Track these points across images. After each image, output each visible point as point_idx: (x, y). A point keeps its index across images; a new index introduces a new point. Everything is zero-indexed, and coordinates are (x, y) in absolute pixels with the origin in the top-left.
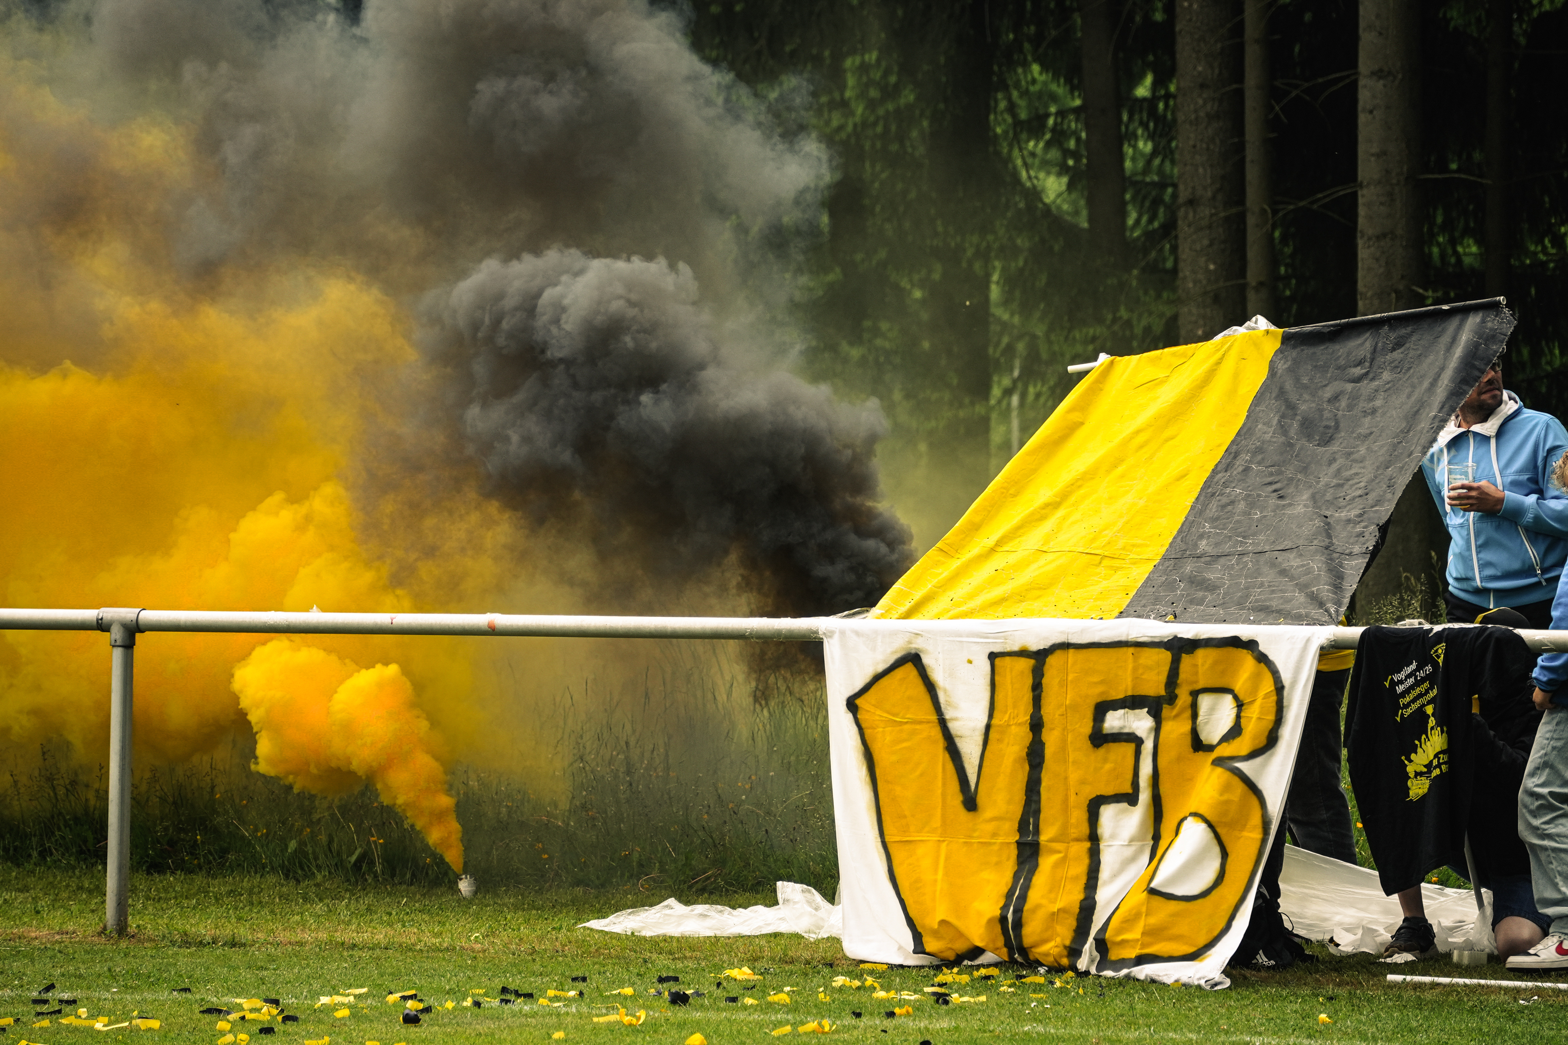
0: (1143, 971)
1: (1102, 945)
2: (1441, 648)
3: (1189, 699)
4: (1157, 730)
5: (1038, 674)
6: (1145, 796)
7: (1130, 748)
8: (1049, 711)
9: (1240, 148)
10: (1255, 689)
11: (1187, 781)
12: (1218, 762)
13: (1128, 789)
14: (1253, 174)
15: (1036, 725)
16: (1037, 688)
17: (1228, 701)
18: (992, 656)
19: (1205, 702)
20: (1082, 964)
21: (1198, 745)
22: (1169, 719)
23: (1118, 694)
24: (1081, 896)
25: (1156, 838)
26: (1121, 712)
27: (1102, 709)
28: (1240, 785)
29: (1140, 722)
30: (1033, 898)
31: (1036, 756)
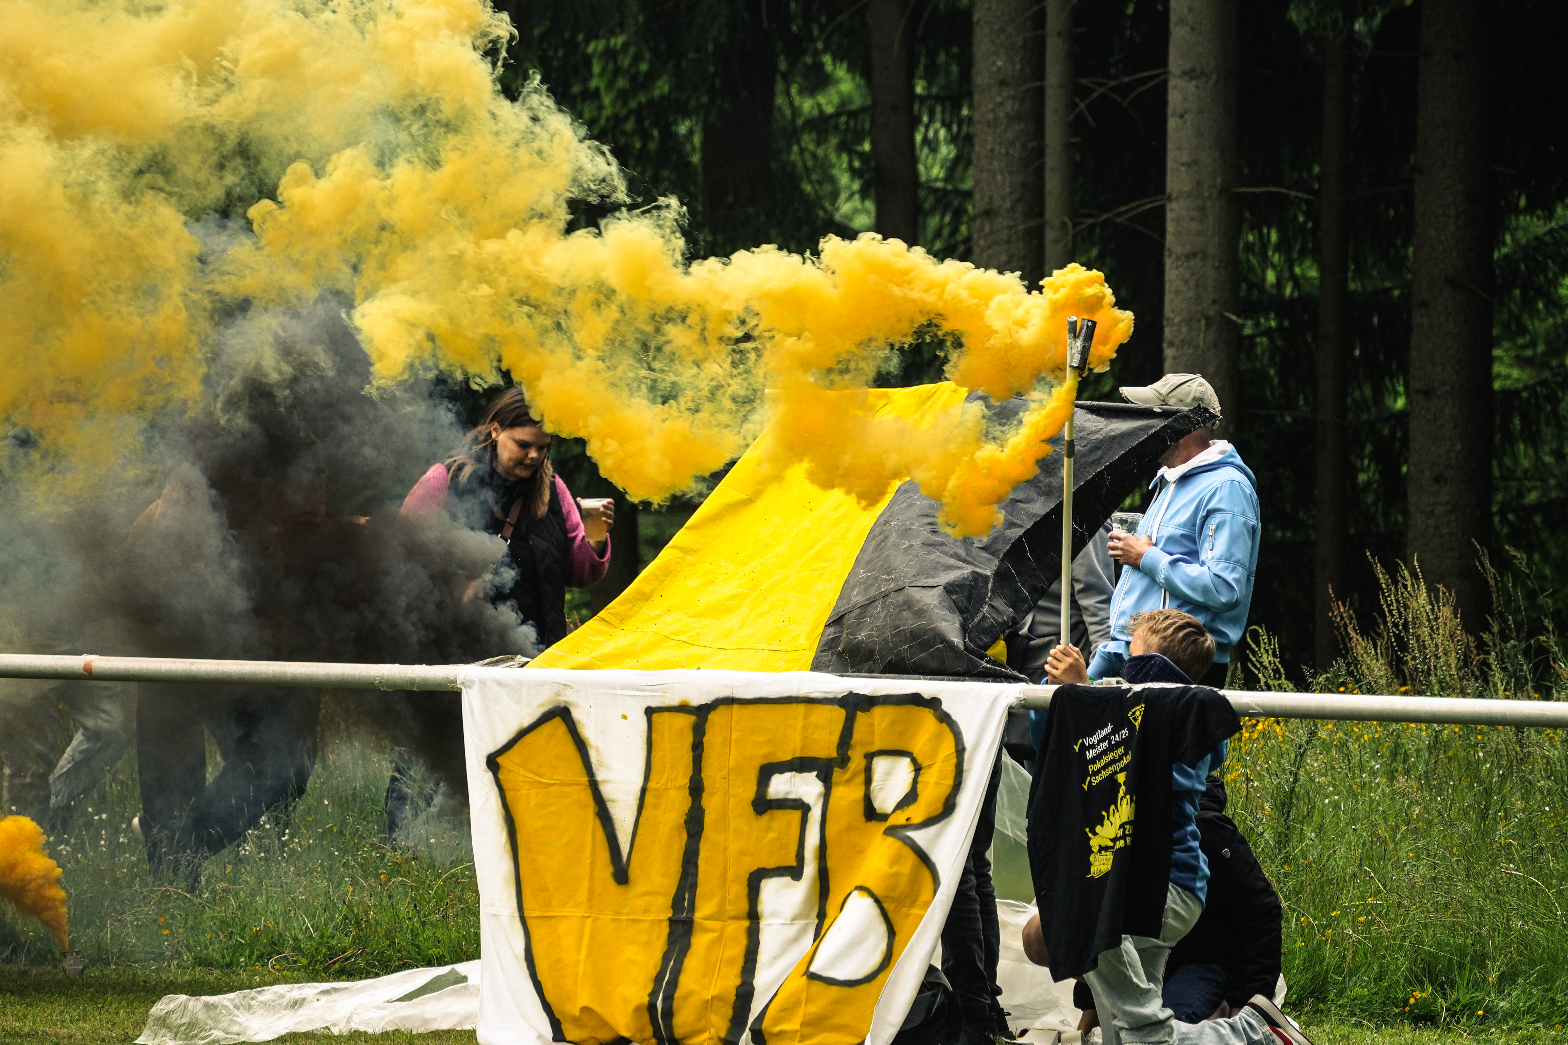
1: (762, 1035)
2: (1139, 710)
3: (863, 763)
4: (827, 796)
5: (699, 731)
6: (810, 869)
7: (796, 815)
8: (711, 773)
10: (934, 753)
11: (855, 852)
12: (891, 831)
13: (791, 861)
15: (696, 789)
16: (698, 747)
17: (904, 764)
18: (650, 712)
19: (880, 765)
21: (871, 813)
22: (839, 784)
23: (785, 756)
24: (738, 982)
25: (822, 916)
26: (787, 775)
27: (767, 772)
28: (910, 855)
29: (808, 786)
30: (685, 983)
31: (695, 823)
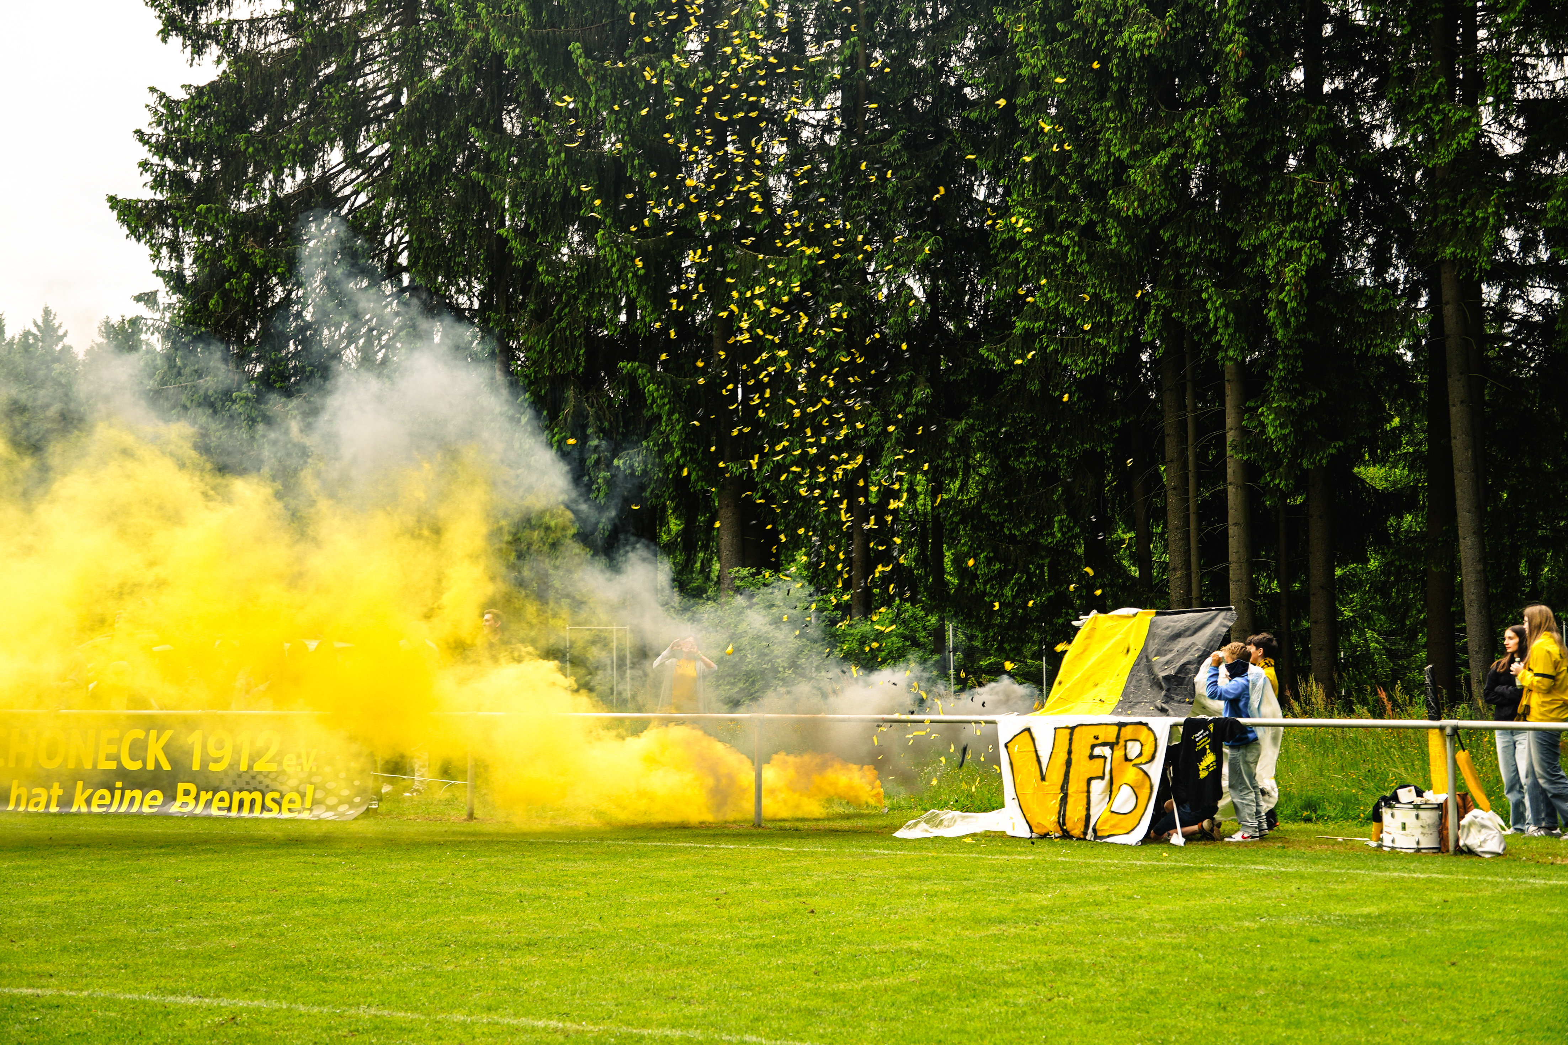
0: (1109, 840)
1: (1095, 831)
2: (1212, 725)
3: (1124, 744)
4: (1112, 754)
5: (1071, 734)
6: (1107, 777)
7: (1103, 760)
8: (1074, 747)
9: (1189, 550)
10: (1147, 740)
11: (1122, 772)
12: (1134, 765)
13: (1101, 774)
14: (1194, 559)
15: (1070, 752)
16: (1071, 739)
17: (1137, 744)
18: (1055, 729)
19: (1129, 744)
20: (1088, 837)
21: (1127, 759)
22: (1116, 750)
23: (1099, 742)
24: (1085, 814)
25: (1111, 791)
26: (1100, 748)
27: (1093, 747)
28: (1142, 773)
29: (1106, 751)
30: (1068, 814)
31: (1069, 763)
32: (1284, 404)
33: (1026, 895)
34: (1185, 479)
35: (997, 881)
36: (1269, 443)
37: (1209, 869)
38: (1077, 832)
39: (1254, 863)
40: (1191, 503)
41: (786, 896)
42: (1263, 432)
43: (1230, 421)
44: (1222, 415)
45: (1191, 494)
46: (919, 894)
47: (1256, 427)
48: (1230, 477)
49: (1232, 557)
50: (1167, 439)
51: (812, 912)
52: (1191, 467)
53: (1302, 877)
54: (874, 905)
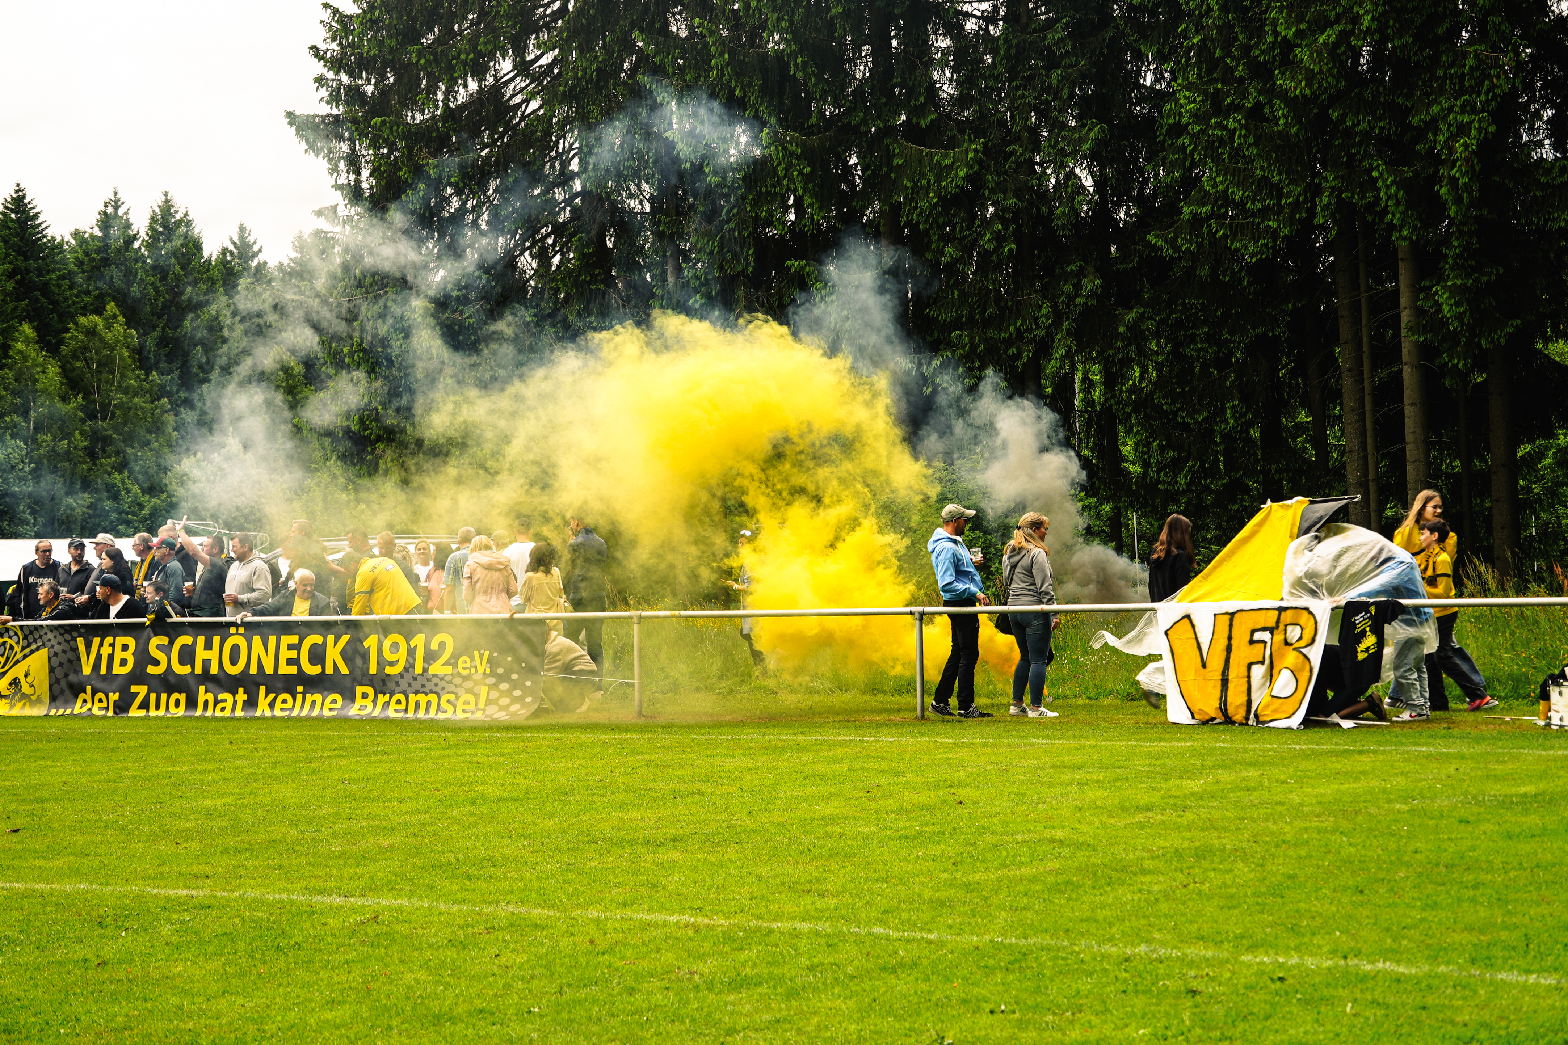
0: (1272, 725)
1: (1256, 716)
2: (1373, 607)
3: (1284, 628)
4: (1272, 639)
5: (1231, 620)
6: (1267, 661)
7: (1263, 645)
8: (1235, 633)
9: (1365, 432)
10: (1307, 624)
11: (1282, 656)
12: (1295, 649)
13: (1261, 659)
14: (1370, 441)
15: (1230, 638)
16: (1231, 625)
17: (1298, 628)
18: (1215, 615)
19: (1289, 628)
20: (1250, 722)
21: (1287, 643)
22: (1276, 635)
23: (1259, 627)
24: (1246, 699)
25: (1271, 676)
26: (1260, 633)
27: (1253, 632)
28: (1302, 657)
29: (1266, 636)
30: (1229, 699)
31: (1229, 649)
32: (1459, 282)
33: (1178, 782)
34: (1359, 361)
35: (1152, 768)
36: (1444, 322)
37: (1368, 751)
38: (1239, 716)
39: (1416, 744)
40: (1366, 384)
41: (937, 787)
42: (1440, 310)
43: (1404, 301)
44: (1396, 293)
45: (1366, 376)
46: (1071, 783)
47: (1432, 307)
48: (1405, 358)
49: (1409, 438)
50: (1341, 321)
51: (961, 803)
52: (1365, 348)
53: (1463, 757)
54: (1023, 795)
